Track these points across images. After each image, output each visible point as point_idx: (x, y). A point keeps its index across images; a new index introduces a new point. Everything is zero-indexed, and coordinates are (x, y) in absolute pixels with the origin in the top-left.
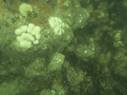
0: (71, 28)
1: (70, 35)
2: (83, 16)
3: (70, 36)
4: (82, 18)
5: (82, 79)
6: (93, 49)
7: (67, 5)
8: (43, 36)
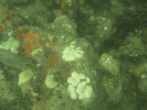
0: (76, 39)
2: (65, 22)
3: (84, 42)
4: (67, 24)
5: (139, 39)
6: (104, 19)
7: (52, 37)
8: (83, 71)
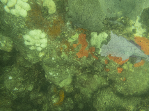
0: (40, 60)
2: (57, 77)
3: (32, 59)
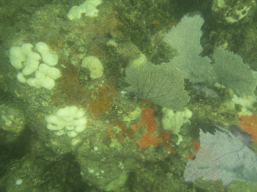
0: (73, 149)
1: (61, 146)
4: (98, 174)
7: (112, 145)
8: (37, 93)
